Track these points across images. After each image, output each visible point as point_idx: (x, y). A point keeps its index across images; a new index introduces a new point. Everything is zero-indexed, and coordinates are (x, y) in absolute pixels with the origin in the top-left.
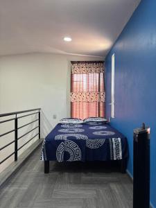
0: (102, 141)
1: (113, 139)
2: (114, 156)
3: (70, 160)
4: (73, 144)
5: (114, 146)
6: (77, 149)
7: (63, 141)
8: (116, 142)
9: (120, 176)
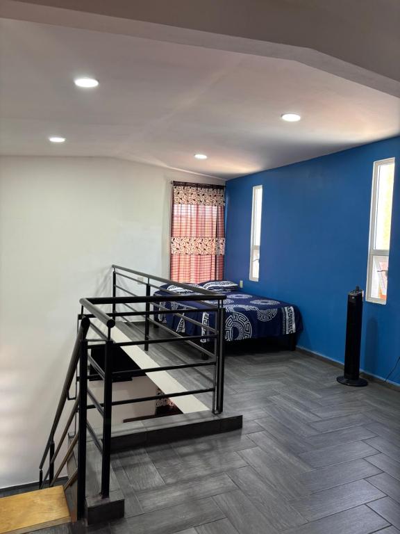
0: (275, 311)
1: (286, 308)
2: (287, 329)
3: (239, 338)
4: (243, 317)
5: (287, 317)
6: (247, 323)
7: (231, 313)
8: (289, 311)
9: (290, 354)
